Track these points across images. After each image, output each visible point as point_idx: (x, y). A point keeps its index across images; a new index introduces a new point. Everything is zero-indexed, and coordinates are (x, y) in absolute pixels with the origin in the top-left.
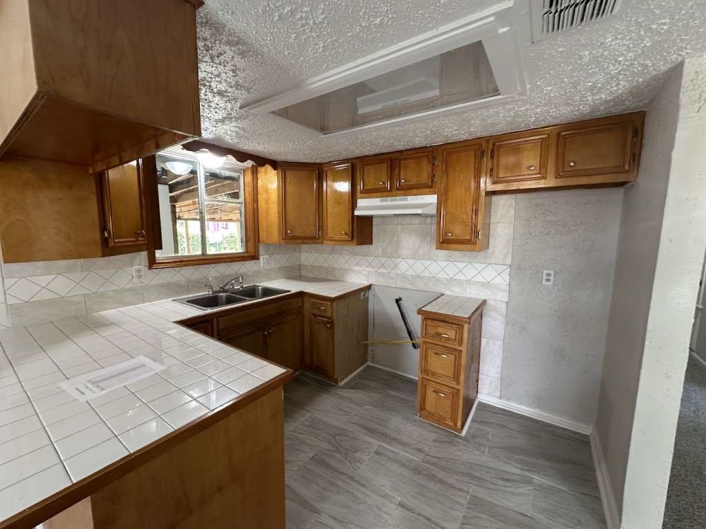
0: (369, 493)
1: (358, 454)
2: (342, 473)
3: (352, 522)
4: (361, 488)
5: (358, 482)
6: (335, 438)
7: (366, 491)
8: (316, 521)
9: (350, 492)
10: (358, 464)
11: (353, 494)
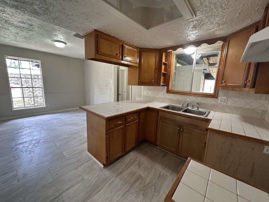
0: (119, 197)
1: (141, 196)
2: (131, 187)
3: (109, 188)
4: (122, 195)
5: (125, 193)
6: (153, 185)
7: (120, 196)
8: (113, 176)
9: (121, 189)
10: (135, 195)
11: (120, 190)
